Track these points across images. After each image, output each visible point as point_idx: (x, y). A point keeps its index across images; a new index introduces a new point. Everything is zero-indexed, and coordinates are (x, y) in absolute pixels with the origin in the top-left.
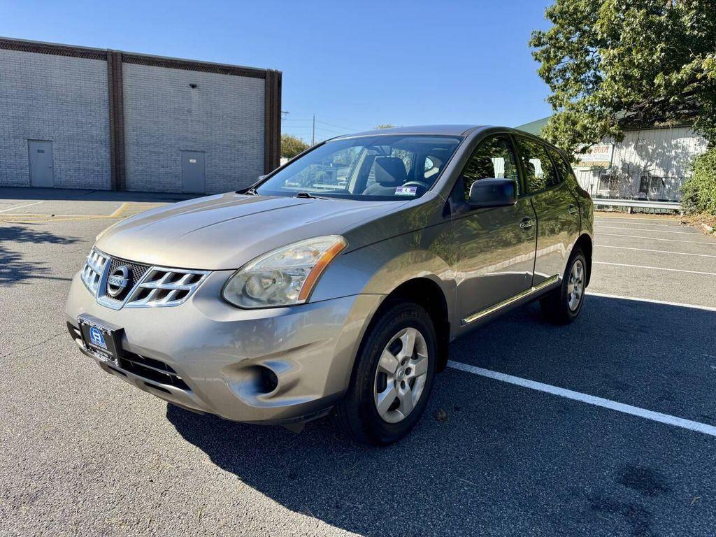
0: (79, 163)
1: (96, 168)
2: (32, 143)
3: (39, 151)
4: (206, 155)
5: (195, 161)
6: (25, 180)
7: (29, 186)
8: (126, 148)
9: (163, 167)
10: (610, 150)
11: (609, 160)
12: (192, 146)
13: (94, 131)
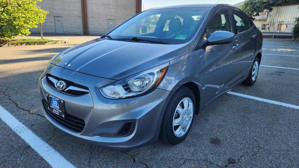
0: (72, 24)
1: (78, 27)
2: (55, 18)
3: (58, 21)
4: (116, 21)
5: (112, 23)
6: (53, 31)
7: (55, 33)
8: (88, 19)
9: (101, 25)
10: (267, 14)
11: (266, 18)
12: (111, 18)
13: (76, 13)
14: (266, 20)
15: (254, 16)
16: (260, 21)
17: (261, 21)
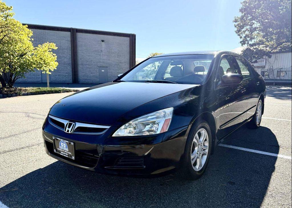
0: (60, 72)
1: (66, 75)
4: (108, 68)
5: (104, 71)
6: (40, 80)
7: (41, 82)
8: (78, 66)
9: (92, 73)
10: (265, 61)
11: (264, 65)
12: (103, 65)
13: (66, 60)
14: (264, 67)
15: (252, 63)
16: (258, 68)
17: (260, 68)
